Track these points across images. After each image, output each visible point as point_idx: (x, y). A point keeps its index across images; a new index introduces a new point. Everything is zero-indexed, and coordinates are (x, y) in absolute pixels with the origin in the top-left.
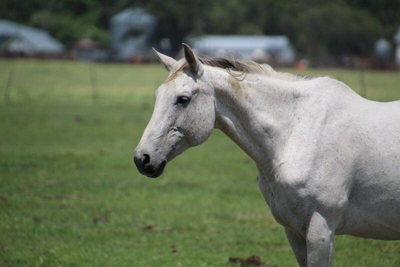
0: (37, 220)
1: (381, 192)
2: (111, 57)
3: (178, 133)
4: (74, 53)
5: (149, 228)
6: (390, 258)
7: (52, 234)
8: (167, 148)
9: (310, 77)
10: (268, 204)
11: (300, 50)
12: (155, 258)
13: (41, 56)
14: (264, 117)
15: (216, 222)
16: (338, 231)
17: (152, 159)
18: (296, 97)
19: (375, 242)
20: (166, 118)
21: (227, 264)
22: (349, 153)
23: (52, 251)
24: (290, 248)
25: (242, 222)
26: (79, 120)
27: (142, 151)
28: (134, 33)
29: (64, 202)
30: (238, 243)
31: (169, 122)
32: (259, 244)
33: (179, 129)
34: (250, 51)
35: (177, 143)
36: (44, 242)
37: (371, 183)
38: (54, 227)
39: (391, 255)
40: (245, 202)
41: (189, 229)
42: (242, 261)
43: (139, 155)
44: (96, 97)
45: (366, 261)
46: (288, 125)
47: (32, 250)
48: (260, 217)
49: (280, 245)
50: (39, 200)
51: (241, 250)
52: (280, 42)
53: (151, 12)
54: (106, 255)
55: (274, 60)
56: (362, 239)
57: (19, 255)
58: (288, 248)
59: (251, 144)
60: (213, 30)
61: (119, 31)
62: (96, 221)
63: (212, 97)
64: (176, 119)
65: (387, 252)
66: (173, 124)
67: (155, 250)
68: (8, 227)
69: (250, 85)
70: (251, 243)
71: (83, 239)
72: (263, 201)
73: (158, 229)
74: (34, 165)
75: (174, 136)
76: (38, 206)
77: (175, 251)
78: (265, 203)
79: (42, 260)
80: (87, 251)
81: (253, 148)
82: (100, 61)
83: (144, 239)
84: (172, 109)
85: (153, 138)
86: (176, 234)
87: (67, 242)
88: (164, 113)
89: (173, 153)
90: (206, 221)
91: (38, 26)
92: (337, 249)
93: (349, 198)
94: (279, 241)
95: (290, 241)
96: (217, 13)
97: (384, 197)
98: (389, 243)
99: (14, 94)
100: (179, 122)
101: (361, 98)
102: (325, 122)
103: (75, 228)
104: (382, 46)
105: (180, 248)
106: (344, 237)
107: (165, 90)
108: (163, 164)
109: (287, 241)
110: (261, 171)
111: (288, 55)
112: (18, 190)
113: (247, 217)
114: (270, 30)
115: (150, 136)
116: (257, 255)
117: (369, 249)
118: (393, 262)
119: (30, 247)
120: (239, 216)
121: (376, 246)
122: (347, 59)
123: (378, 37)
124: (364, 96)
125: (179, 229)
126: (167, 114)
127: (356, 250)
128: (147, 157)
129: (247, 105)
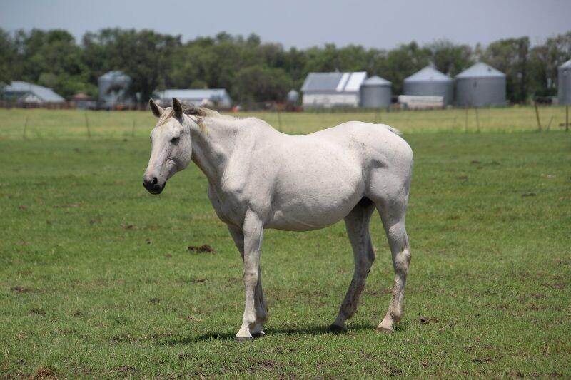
0: (49, 223)
1: (293, 197)
2: (99, 106)
3: (172, 162)
4: (72, 103)
5: (130, 227)
6: (301, 244)
7: (59, 232)
8: (166, 173)
9: (242, 117)
10: (214, 208)
11: (235, 99)
12: (135, 248)
13: (48, 106)
14: (218, 147)
15: (177, 221)
16: (266, 226)
17: (159, 180)
18: (235, 131)
19: (291, 232)
20: (164, 151)
21: (187, 251)
22: (272, 170)
23: (60, 245)
24: (232, 239)
25: (197, 221)
26: (77, 150)
27: (152, 175)
28: (116, 88)
29: (68, 209)
30: (194, 236)
31: (166, 154)
32: (209, 236)
33: (173, 159)
34: (200, 100)
35: (172, 169)
36: (55, 238)
37: (286, 191)
38: (61, 227)
39: (303, 241)
40: (198, 207)
41: (159, 227)
42: (197, 249)
43: (149, 179)
44: (89, 135)
45: (285, 246)
46: (231, 152)
47: (46, 245)
48: (209, 217)
49: (224, 236)
50: (50, 209)
51: (196, 241)
52: (221, 93)
53: (126, 73)
54: (99, 247)
55: (216, 105)
56: (282, 231)
57: (37, 248)
58: (230, 239)
59: (208, 167)
60: (171, 86)
61: (104, 87)
62: (91, 222)
63: (189, 136)
64: (171, 151)
65: (299, 239)
66: (169, 155)
67: (135, 243)
68: (28, 228)
69: (208, 125)
70: (203, 236)
71: (82, 236)
72: (211, 206)
73: (137, 227)
74: (45, 184)
75: (170, 164)
76: (50, 213)
77: (149, 243)
78: (212, 207)
79: (53, 251)
80: (86, 244)
81: (210, 169)
82: (91, 108)
83: (127, 235)
84: (168, 144)
85: (157, 165)
86: (150, 230)
87: (71, 238)
88: (163, 147)
89: (171, 173)
90: (171, 221)
91: (44, 85)
92: (264, 238)
93: (272, 203)
94: (223, 234)
95: (231, 234)
96: (175, 73)
97: (295, 201)
98: (301, 233)
99: (29, 134)
100: (173, 154)
101: (278, 132)
102: (254, 148)
103: (77, 228)
104: (293, 94)
105: (152, 241)
106: (269, 230)
107: (160, 131)
108: (165, 184)
109: (229, 234)
110: (211, 185)
111: (226, 102)
112: (35, 202)
113: (200, 218)
114: (213, 86)
115: (155, 164)
116: (208, 244)
117: (288, 237)
118: (304, 245)
119: (45, 242)
120: (195, 217)
121: (291, 235)
122: (268, 105)
123: (290, 89)
124: (281, 131)
125: (152, 228)
126: (165, 148)
127: (278, 239)
128: (155, 179)
129: (208, 139)
